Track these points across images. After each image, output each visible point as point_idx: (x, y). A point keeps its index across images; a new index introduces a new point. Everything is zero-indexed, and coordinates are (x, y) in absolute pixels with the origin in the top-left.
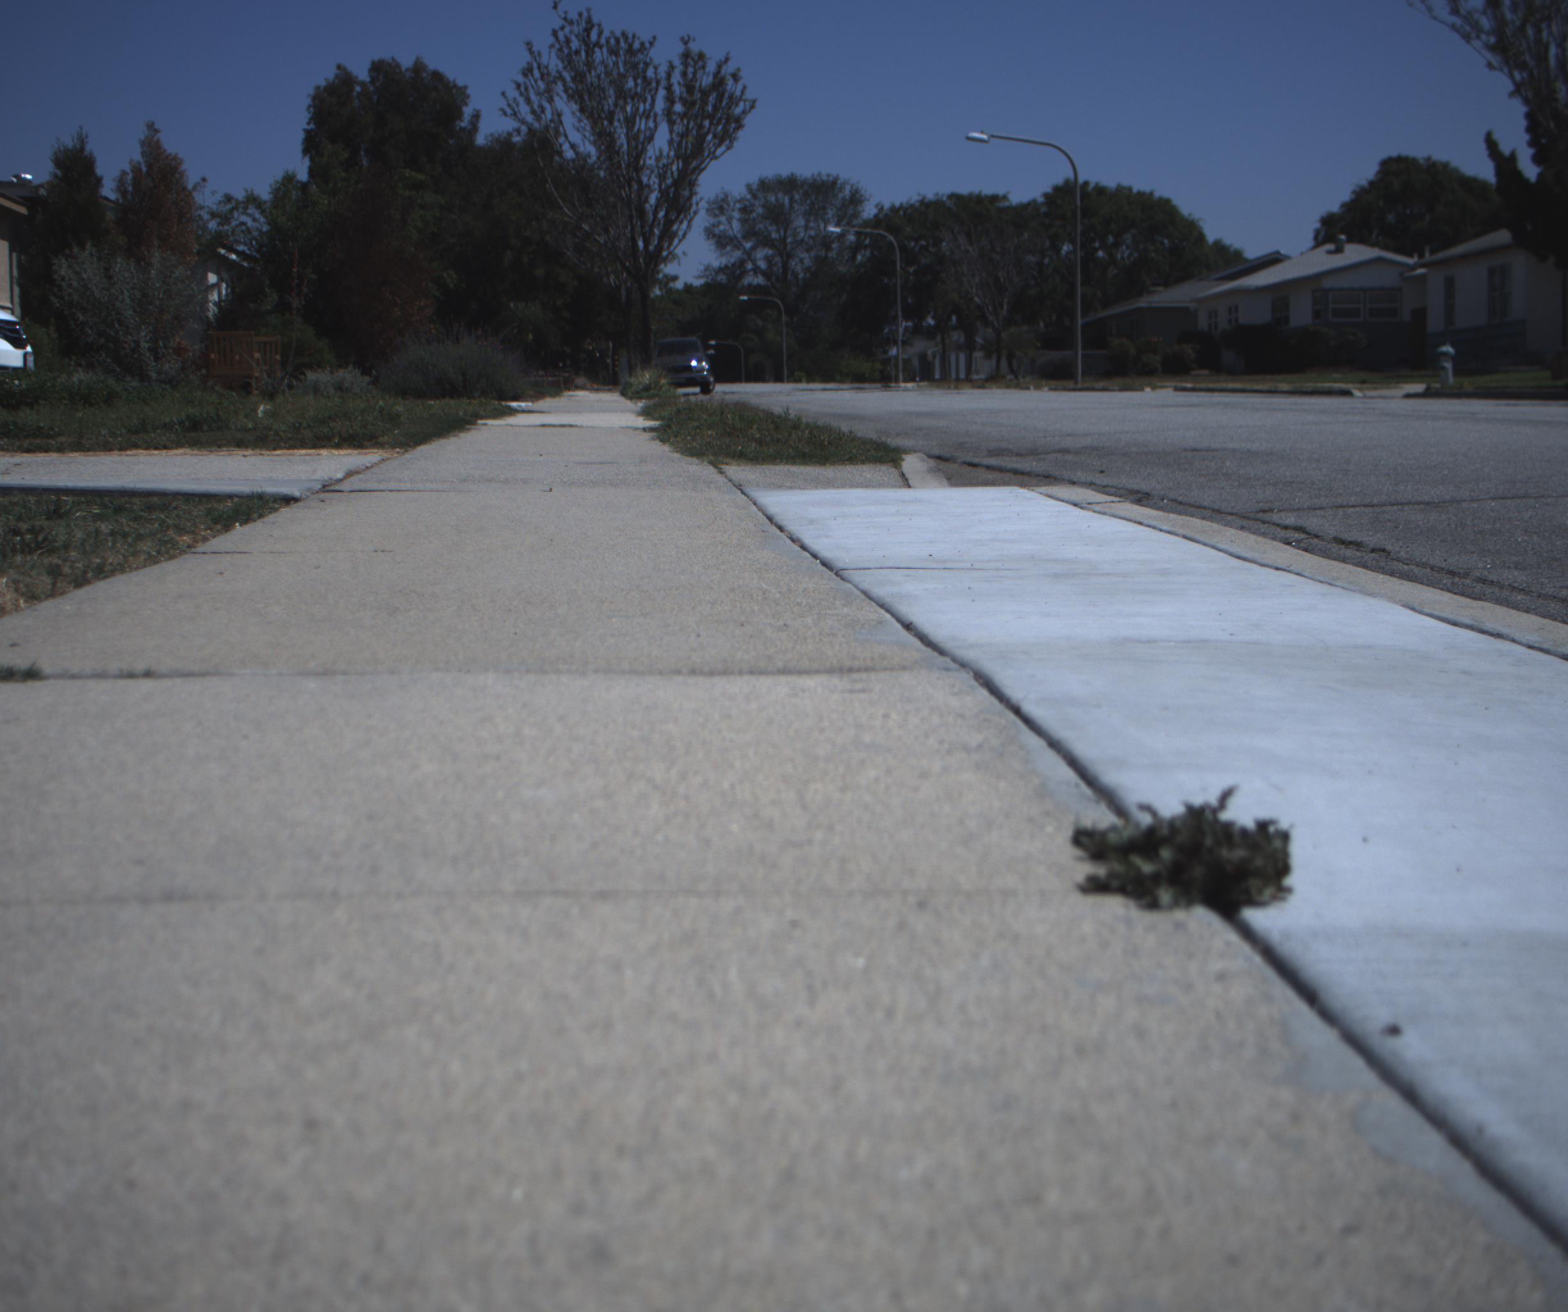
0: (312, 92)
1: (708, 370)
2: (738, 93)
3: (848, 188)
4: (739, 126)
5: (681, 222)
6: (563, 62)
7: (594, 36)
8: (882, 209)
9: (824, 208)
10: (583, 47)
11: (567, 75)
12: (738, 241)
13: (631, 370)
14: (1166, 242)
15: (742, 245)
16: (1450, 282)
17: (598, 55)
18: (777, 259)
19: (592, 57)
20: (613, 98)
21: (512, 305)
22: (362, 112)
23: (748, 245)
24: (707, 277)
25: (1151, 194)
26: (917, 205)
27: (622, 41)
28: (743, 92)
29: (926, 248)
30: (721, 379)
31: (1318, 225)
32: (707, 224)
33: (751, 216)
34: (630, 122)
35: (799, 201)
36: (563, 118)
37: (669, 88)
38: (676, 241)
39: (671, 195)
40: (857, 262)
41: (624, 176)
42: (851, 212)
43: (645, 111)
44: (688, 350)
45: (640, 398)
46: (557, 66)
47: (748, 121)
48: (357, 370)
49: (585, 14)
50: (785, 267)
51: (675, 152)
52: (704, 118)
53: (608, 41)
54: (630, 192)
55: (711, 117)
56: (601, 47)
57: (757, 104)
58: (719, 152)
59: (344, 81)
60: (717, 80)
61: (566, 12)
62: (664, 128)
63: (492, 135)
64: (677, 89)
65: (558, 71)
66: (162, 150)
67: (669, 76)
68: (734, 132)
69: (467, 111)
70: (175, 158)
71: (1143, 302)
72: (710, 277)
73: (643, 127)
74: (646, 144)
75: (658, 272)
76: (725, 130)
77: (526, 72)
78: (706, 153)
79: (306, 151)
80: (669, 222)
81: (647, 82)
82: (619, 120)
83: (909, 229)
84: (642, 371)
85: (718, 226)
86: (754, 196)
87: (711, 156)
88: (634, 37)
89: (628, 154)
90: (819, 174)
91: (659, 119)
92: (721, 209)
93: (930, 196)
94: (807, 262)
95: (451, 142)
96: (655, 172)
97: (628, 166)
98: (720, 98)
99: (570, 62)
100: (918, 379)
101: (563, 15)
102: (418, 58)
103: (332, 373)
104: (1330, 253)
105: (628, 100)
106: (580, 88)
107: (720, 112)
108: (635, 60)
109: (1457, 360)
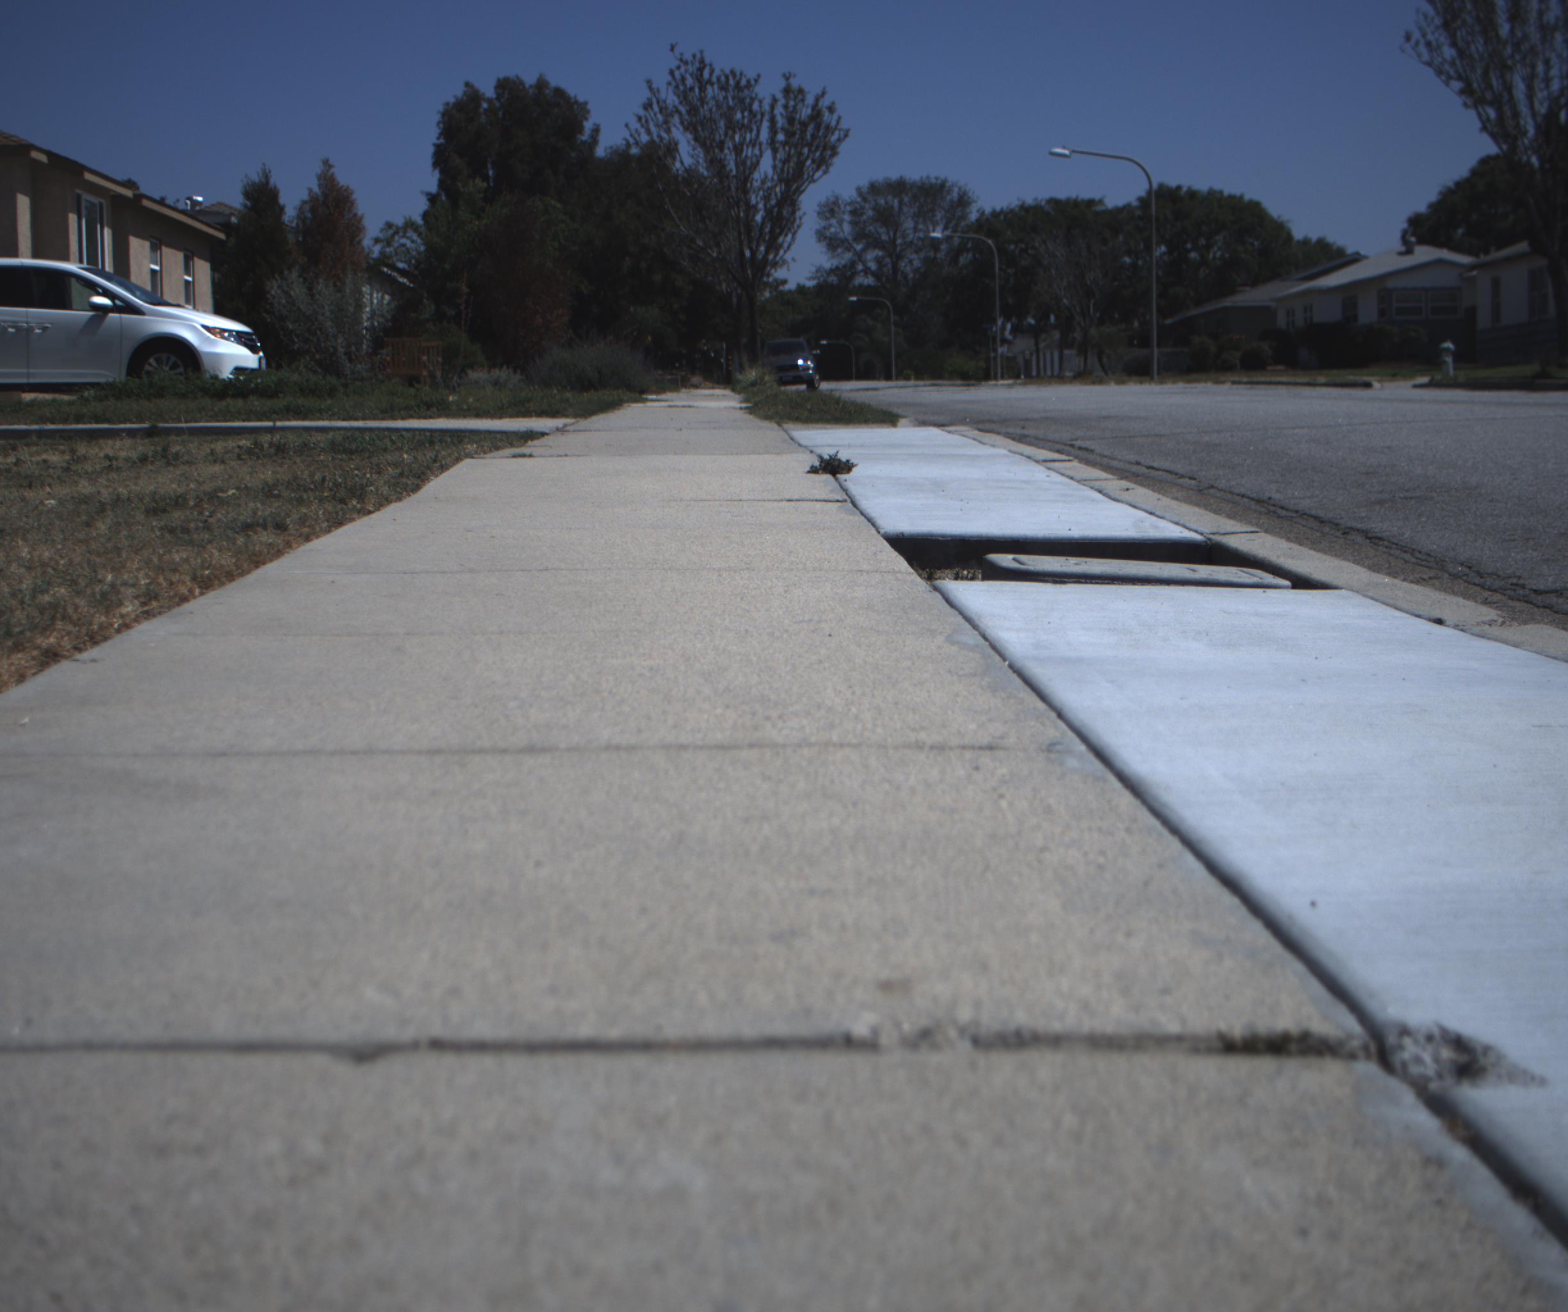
0: (441, 108)
1: (813, 369)
2: (833, 123)
3: (956, 190)
4: (834, 154)
5: (786, 235)
6: (678, 96)
7: (706, 74)
8: (984, 213)
9: (933, 210)
10: (697, 85)
11: (683, 109)
12: (849, 243)
13: (741, 369)
14: (1256, 243)
15: (852, 247)
16: (1496, 284)
17: (710, 91)
18: (888, 260)
19: (705, 92)
20: (723, 128)
21: (632, 309)
22: (489, 127)
23: (859, 247)
24: (819, 278)
25: (1241, 197)
26: (1017, 209)
27: (731, 78)
28: (838, 122)
29: (1025, 251)
30: (826, 377)
31: (1405, 225)
32: (818, 227)
33: (862, 219)
34: (738, 149)
35: (908, 204)
36: (679, 146)
37: (773, 121)
38: (782, 252)
39: (775, 214)
40: (960, 265)
41: (733, 198)
42: (959, 213)
43: (751, 140)
44: (797, 350)
45: (745, 392)
46: (673, 101)
47: (843, 148)
48: (509, 370)
49: (698, 56)
50: (895, 268)
51: (778, 176)
52: (803, 146)
53: (718, 79)
54: (739, 213)
55: (810, 145)
56: (712, 85)
57: (850, 133)
58: (817, 175)
59: (473, 96)
60: (815, 112)
61: (681, 54)
62: (768, 155)
63: (611, 147)
64: (780, 122)
65: (674, 106)
66: (336, 183)
67: (772, 107)
68: (830, 158)
69: (588, 125)
70: (347, 189)
71: (1228, 302)
72: (822, 279)
73: (749, 154)
74: (753, 169)
75: (767, 278)
76: (822, 156)
77: (647, 106)
78: (805, 176)
79: (436, 164)
80: (774, 237)
81: (753, 114)
82: (729, 149)
83: (1009, 233)
84: (750, 369)
85: (829, 229)
86: (865, 199)
87: (810, 179)
88: (741, 74)
89: (737, 178)
90: (928, 177)
91: (764, 146)
92: (832, 212)
93: (1029, 201)
94: (917, 263)
95: (573, 155)
96: (761, 193)
97: (737, 189)
98: (818, 128)
99: (685, 98)
100: (1022, 377)
101: (679, 57)
102: (541, 76)
103: (489, 372)
104: (1401, 254)
105: (737, 130)
106: (694, 120)
107: (818, 140)
108: (742, 95)
109: (1459, 357)
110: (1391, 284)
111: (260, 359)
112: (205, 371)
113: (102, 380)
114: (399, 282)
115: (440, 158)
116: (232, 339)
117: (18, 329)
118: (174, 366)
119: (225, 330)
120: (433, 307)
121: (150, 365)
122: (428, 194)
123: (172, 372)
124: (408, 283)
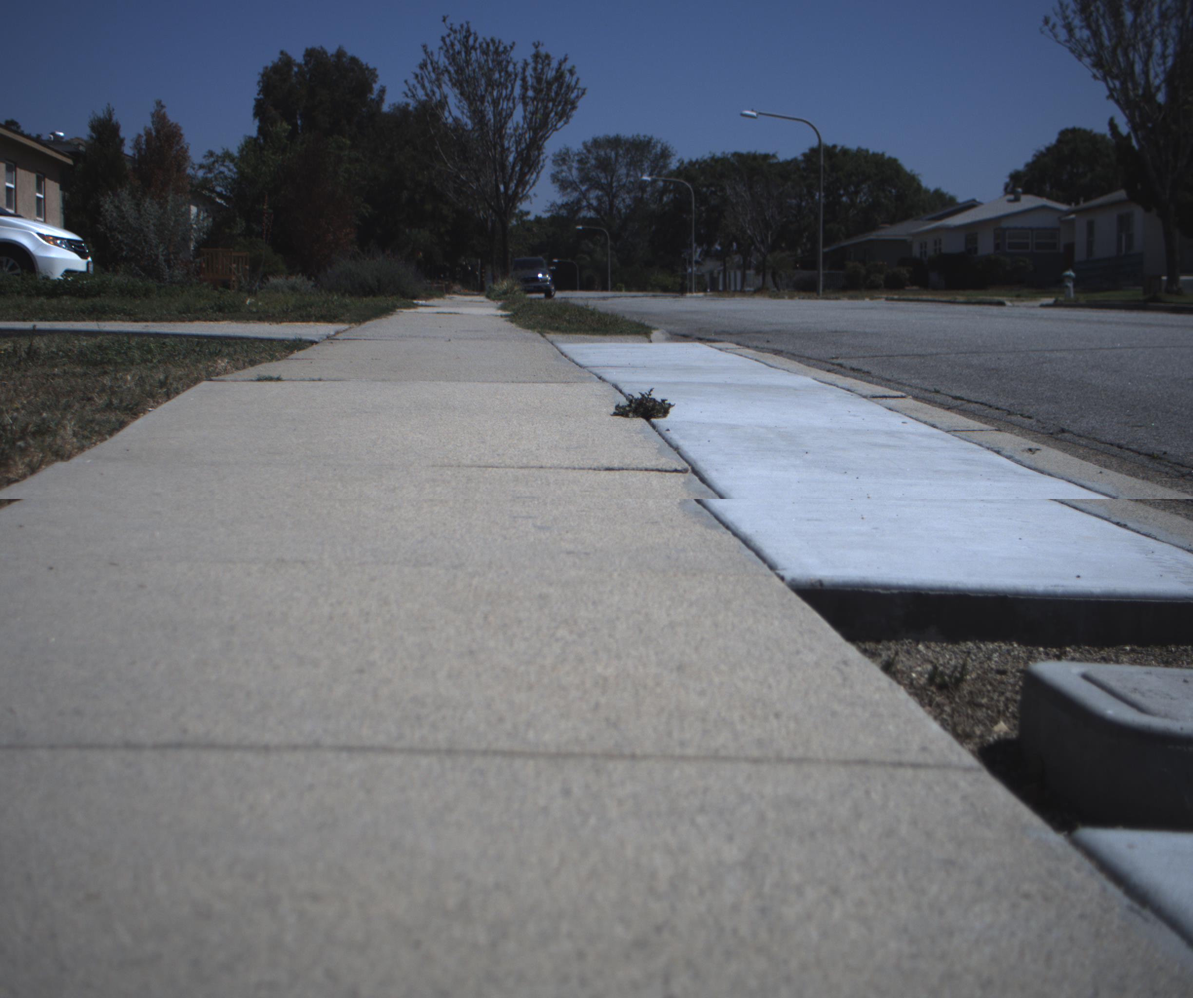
0: (261, 71)
1: (550, 281)
2: (573, 83)
3: (659, 146)
4: (574, 108)
5: (532, 174)
6: (448, 59)
7: (471, 41)
8: (682, 163)
9: (641, 161)
10: (463, 49)
11: (451, 69)
12: (577, 185)
13: (494, 279)
14: (893, 191)
15: (579, 188)
16: (1091, 226)
17: (473, 55)
18: (606, 199)
19: (469, 56)
20: (484, 85)
21: (407, 230)
22: (298, 86)
23: (584, 188)
24: (552, 211)
25: (883, 155)
26: (709, 160)
27: (491, 45)
28: (577, 83)
29: (714, 193)
30: (560, 288)
32: (553, 172)
33: (586, 166)
34: (496, 103)
35: (622, 155)
36: (449, 100)
37: (524, 79)
38: (528, 187)
39: (524, 155)
40: (664, 202)
41: (491, 142)
42: (661, 164)
43: (506, 96)
44: (536, 266)
45: (500, 300)
46: (444, 62)
47: (580, 103)
48: (304, 277)
49: (465, 26)
50: (611, 205)
51: (528, 125)
52: (549, 101)
53: (481, 45)
54: (495, 154)
55: (554, 100)
56: (476, 50)
57: (586, 92)
58: (559, 125)
59: (286, 62)
60: (558, 74)
61: (451, 24)
62: (520, 108)
63: (394, 104)
64: (530, 81)
65: (445, 67)
66: (167, 120)
67: (524, 70)
68: (570, 111)
69: (376, 87)
70: (176, 126)
71: (873, 236)
72: (555, 212)
73: (505, 107)
74: (507, 119)
75: (515, 208)
76: (563, 109)
77: (422, 66)
78: (550, 126)
79: (256, 115)
80: (523, 175)
81: (508, 74)
82: (488, 102)
83: (702, 178)
84: (502, 280)
85: (561, 173)
86: (589, 151)
87: (553, 128)
88: (499, 42)
89: (494, 126)
90: (638, 136)
91: (517, 101)
92: (564, 160)
93: (719, 154)
94: (628, 201)
95: (364, 109)
96: (513, 139)
97: (494, 134)
98: (560, 87)
99: (454, 60)
100: (709, 290)
101: (450, 27)
102: (340, 47)
103: (287, 278)
104: (1009, 201)
105: (495, 87)
106: (460, 78)
107: (560, 97)
108: (500, 59)
109: (1077, 282)
110: (1004, 224)
111: (88, 264)
114: (218, 203)
115: (260, 110)
116: (64, 246)
118: (13, 268)
119: (58, 238)
120: (244, 224)
122: (247, 137)
123: (10, 273)
124: (225, 204)
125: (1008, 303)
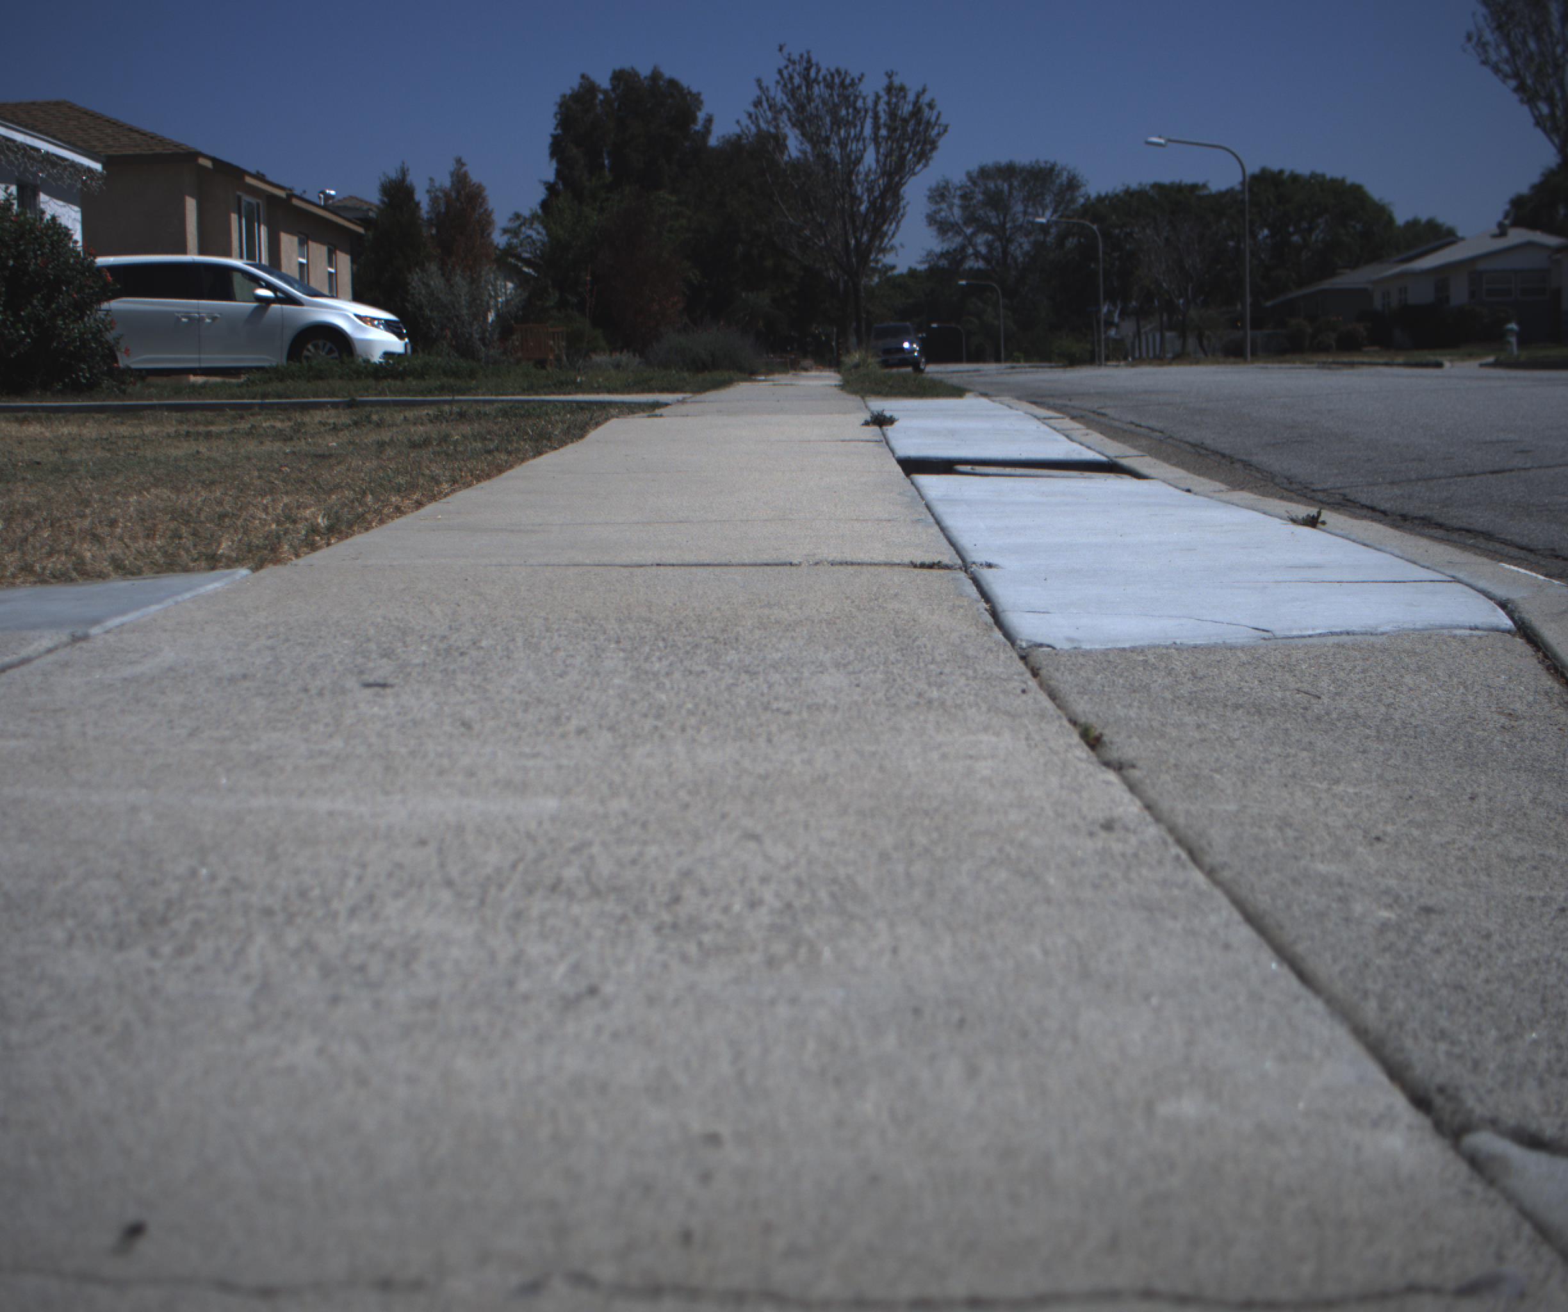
0: (558, 100)
1: (919, 351)
2: (933, 119)
3: (1065, 174)
4: (934, 148)
5: (890, 224)
6: (787, 95)
7: (813, 73)
9: (1042, 194)
10: (804, 83)
11: (790, 106)
12: (960, 227)
13: (848, 352)
14: (1358, 226)
15: (963, 231)
17: (816, 90)
18: (997, 244)
19: (811, 90)
20: (829, 124)
21: (744, 295)
22: (604, 118)
23: (969, 231)
24: (930, 262)
26: (1122, 194)
27: (836, 76)
28: (938, 118)
29: (1130, 234)
30: (928, 362)
31: (1507, 207)
32: (929, 211)
33: (972, 203)
34: (843, 144)
35: (1018, 188)
36: (788, 139)
37: (876, 117)
38: (886, 240)
39: (878, 205)
40: (1066, 249)
41: (838, 190)
42: (1068, 197)
43: (855, 136)
44: (903, 334)
46: (782, 99)
47: (942, 143)
48: (629, 354)
49: (805, 56)
50: (1005, 252)
51: (881, 169)
52: (905, 141)
53: (825, 79)
54: (845, 204)
55: (911, 140)
56: (818, 83)
57: (949, 128)
58: (918, 168)
59: (588, 88)
60: (915, 109)
61: (789, 54)
62: (871, 150)
63: (723, 137)
64: (883, 118)
65: (783, 104)
66: (468, 180)
67: (876, 103)
68: (929, 152)
69: (701, 116)
71: (1326, 285)
72: (933, 263)
73: (854, 148)
74: (857, 162)
75: (875, 263)
76: (922, 150)
77: (757, 104)
78: (907, 169)
79: (553, 154)
80: (878, 226)
81: (857, 111)
82: (834, 143)
83: (1114, 217)
84: (857, 351)
85: (939, 213)
86: (974, 183)
87: (911, 172)
88: (846, 73)
89: (842, 171)
90: (1037, 162)
91: (867, 141)
92: (942, 196)
93: (1134, 186)
94: (1027, 247)
95: (687, 144)
96: (865, 185)
97: (843, 181)
98: (919, 123)
99: (793, 96)
101: (787, 57)
102: (655, 68)
103: (611, 355)
104: (1494, 236)
105: (842, 126)
106: (801, 117)
107: (919, 135)
108: (847, 93)
109: (1522, 338)
110: (1481, 266)
111: (406, 345)
112: (358, 356)
113: (266, 364)
114: (525, 272)
115: (557, 149)
116: (381, 327)
117: (191, 319)
118: (330, 351)
119: (375, 319)
120: (557, 295)
121: (308, 350)
122: (546, 183)
123: (329, 357)
124: (533, 273)
125: (1447, 364)
